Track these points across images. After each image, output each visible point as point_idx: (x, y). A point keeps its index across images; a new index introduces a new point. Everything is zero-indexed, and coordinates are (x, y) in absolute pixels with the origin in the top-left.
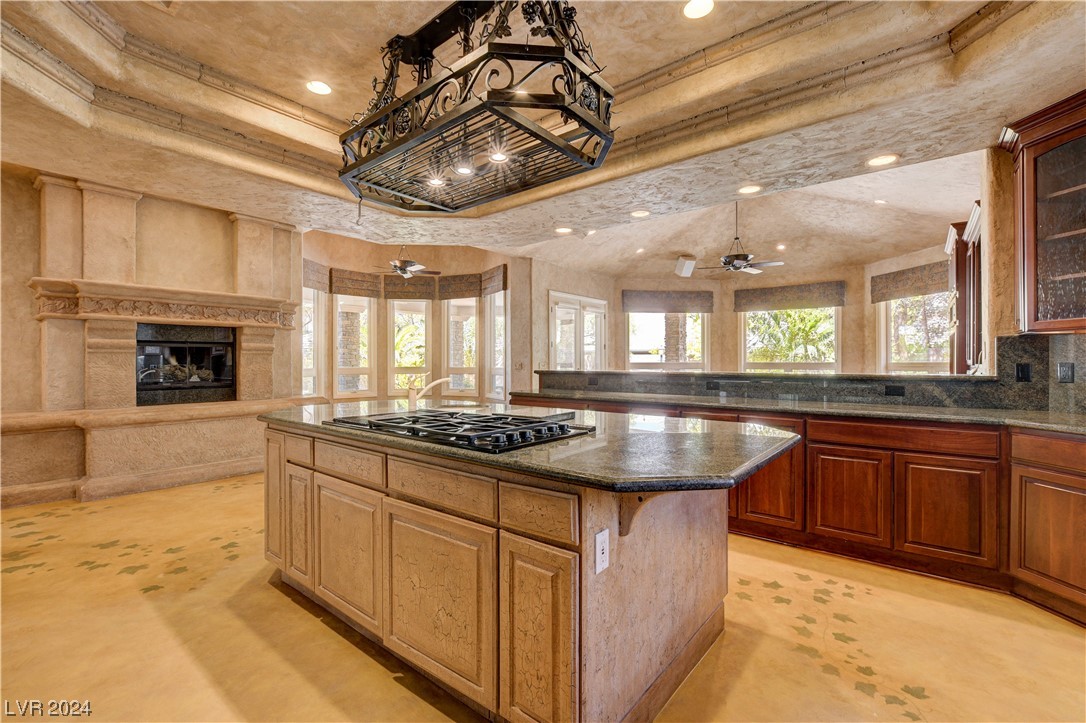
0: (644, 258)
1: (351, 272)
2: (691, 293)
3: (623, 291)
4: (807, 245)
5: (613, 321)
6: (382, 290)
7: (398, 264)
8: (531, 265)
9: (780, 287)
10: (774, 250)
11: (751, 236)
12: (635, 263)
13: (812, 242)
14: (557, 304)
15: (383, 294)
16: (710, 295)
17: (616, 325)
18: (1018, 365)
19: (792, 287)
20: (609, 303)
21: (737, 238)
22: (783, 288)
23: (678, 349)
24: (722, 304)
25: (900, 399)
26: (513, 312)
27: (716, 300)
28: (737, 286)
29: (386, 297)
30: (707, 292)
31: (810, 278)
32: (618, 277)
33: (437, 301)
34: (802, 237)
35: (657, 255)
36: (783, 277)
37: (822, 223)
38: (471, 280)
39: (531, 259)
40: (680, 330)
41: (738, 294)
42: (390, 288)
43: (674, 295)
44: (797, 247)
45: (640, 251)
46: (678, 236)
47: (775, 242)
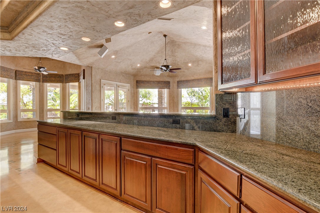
0: (141, 68)
1: (26, 72)
2: (162, 82)
3: (137, 81)
4: (198, 64)
5: (133, 92)
6: (41, 79)
7: (37, 68)
8: (92, 69)
9: (192, 80)
10: (187, 66)
11: (178, 60)
12: (139, 70)
13: (200, 63)
14: (105, 85)
15: (42, 81)
16: (169, 83)
17: (134, 93)
18: (224, 109)
19: (196, 79)
20: (130, 85)
21: (166, 59)
22: (193, 80)
23: (162, 102)
24: (173, 86)
25: (178, 125)
26: (86, 88)
27: (171, 84)
28: (178, 80)
29: (43, 82)
30: (168, 82)
31: (202, 77)
32: (135, 75)
33: (64, 84)
34: (196, 61)
35: (147, 67)
36: (193, 76)
37: (201, 55)
38: (76, 76)
39: (92, 67)
40: (163, 95)
41: (178, 82)
42: (44, 79)
43: (156, 82)
44: (195, 65)
45: (139, 65)
46: (151, 60)
47: (188, 63)
